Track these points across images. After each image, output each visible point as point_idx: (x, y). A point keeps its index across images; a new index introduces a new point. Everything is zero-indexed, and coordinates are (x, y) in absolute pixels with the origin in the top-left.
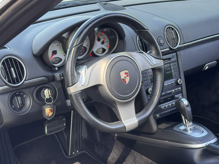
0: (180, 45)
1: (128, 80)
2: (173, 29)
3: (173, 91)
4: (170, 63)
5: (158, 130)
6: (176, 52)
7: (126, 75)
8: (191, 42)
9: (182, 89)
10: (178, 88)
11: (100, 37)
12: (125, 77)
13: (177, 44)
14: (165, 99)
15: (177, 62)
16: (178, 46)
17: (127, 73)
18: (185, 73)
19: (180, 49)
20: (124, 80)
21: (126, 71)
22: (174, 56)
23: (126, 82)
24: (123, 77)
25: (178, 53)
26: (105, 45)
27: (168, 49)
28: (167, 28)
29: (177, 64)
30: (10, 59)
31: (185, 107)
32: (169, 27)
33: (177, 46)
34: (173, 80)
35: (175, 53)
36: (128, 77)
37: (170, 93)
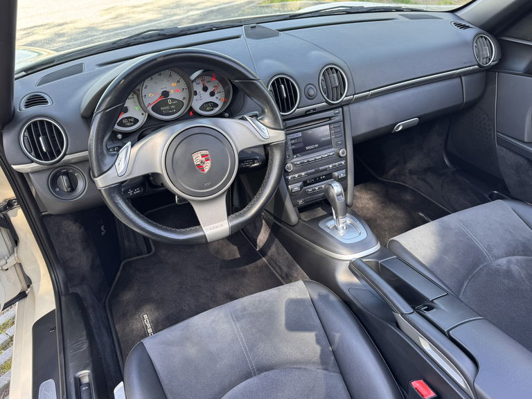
0: (346, 96)
1: (207, 166)
2: (337, 70)
3: (331, 166)
4: (329, 124)
5: (299, 221)
6: (342, 106)
7: (204, 158)
8: (369, 91)
9: (346, 163)
10: (340, 163)
11: (207, 85)
12: (202, 162)
13: (342, 95)
14: (315, 179)
15: (342, 123)
16: (344, 98)
17: (207, 156)
18: (354, 139)
19: (348, 103)
20: (199, 166)
21: (204, 152)
22: (339, 113)
23: (203, 170)
24: (197, 162)
25: (346, 108)
26: (217, 98)
27: (325, 104)
28: (326, 69)
29: (342, 126)
30: (42, 122)
31: (335, 196)
32: (331, 68)
33: (341, 97)
34: (333, 149)
35: (341, 109)
36: (209, 162)
37: (326, 170)
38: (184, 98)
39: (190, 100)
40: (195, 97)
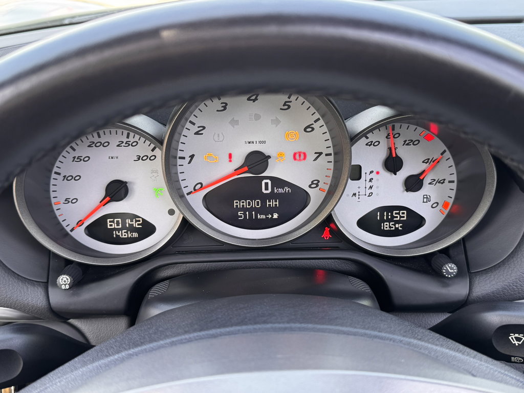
11: (402, 152)
38: (315, 184)
39: (333, 191)
40: (352, 186)
